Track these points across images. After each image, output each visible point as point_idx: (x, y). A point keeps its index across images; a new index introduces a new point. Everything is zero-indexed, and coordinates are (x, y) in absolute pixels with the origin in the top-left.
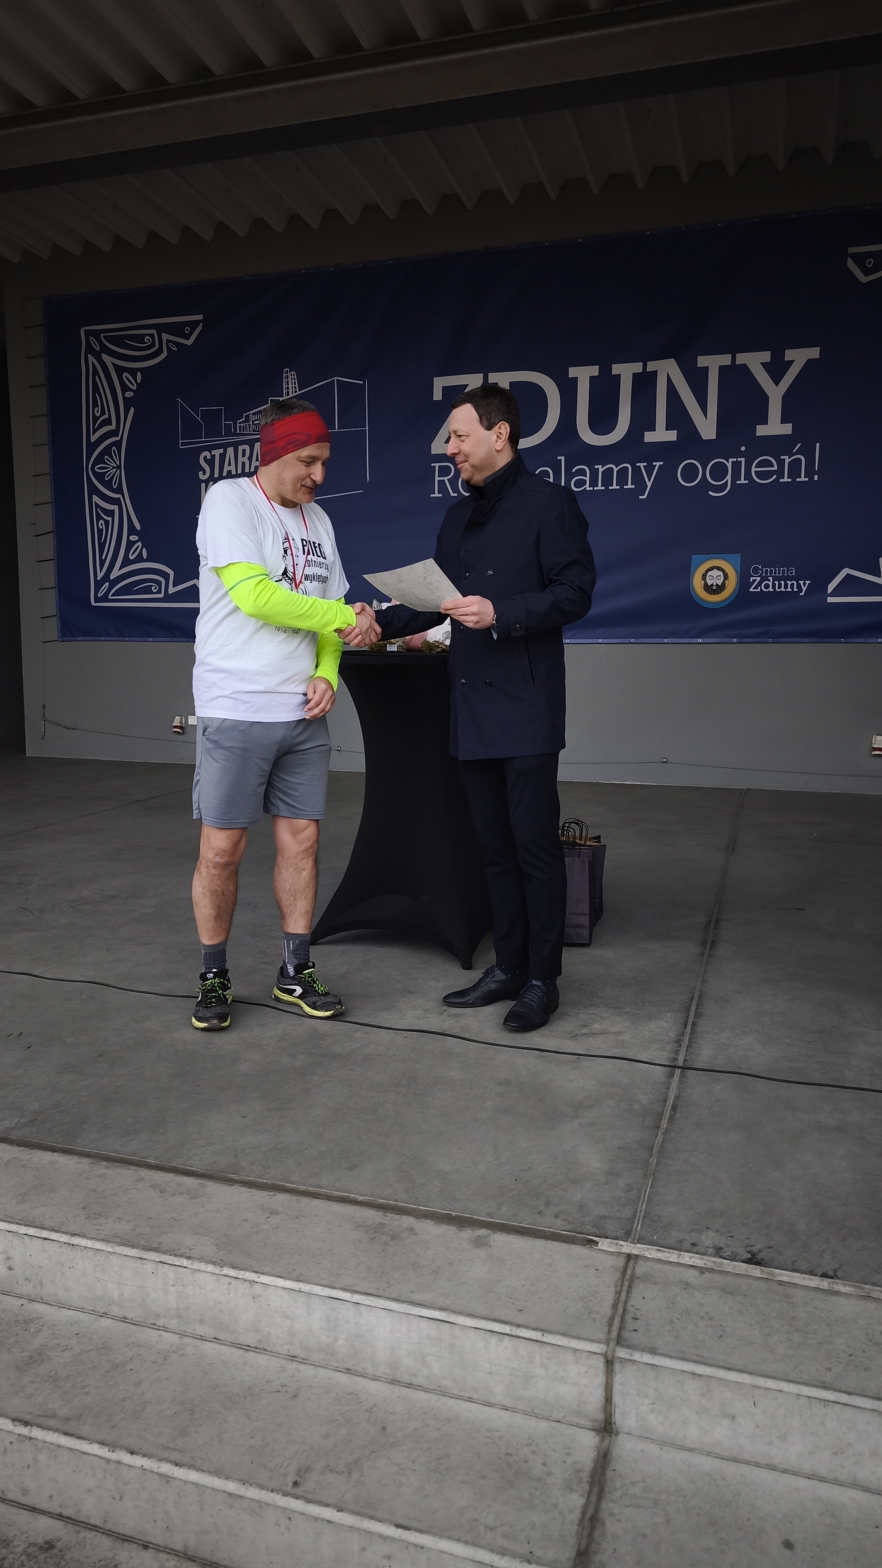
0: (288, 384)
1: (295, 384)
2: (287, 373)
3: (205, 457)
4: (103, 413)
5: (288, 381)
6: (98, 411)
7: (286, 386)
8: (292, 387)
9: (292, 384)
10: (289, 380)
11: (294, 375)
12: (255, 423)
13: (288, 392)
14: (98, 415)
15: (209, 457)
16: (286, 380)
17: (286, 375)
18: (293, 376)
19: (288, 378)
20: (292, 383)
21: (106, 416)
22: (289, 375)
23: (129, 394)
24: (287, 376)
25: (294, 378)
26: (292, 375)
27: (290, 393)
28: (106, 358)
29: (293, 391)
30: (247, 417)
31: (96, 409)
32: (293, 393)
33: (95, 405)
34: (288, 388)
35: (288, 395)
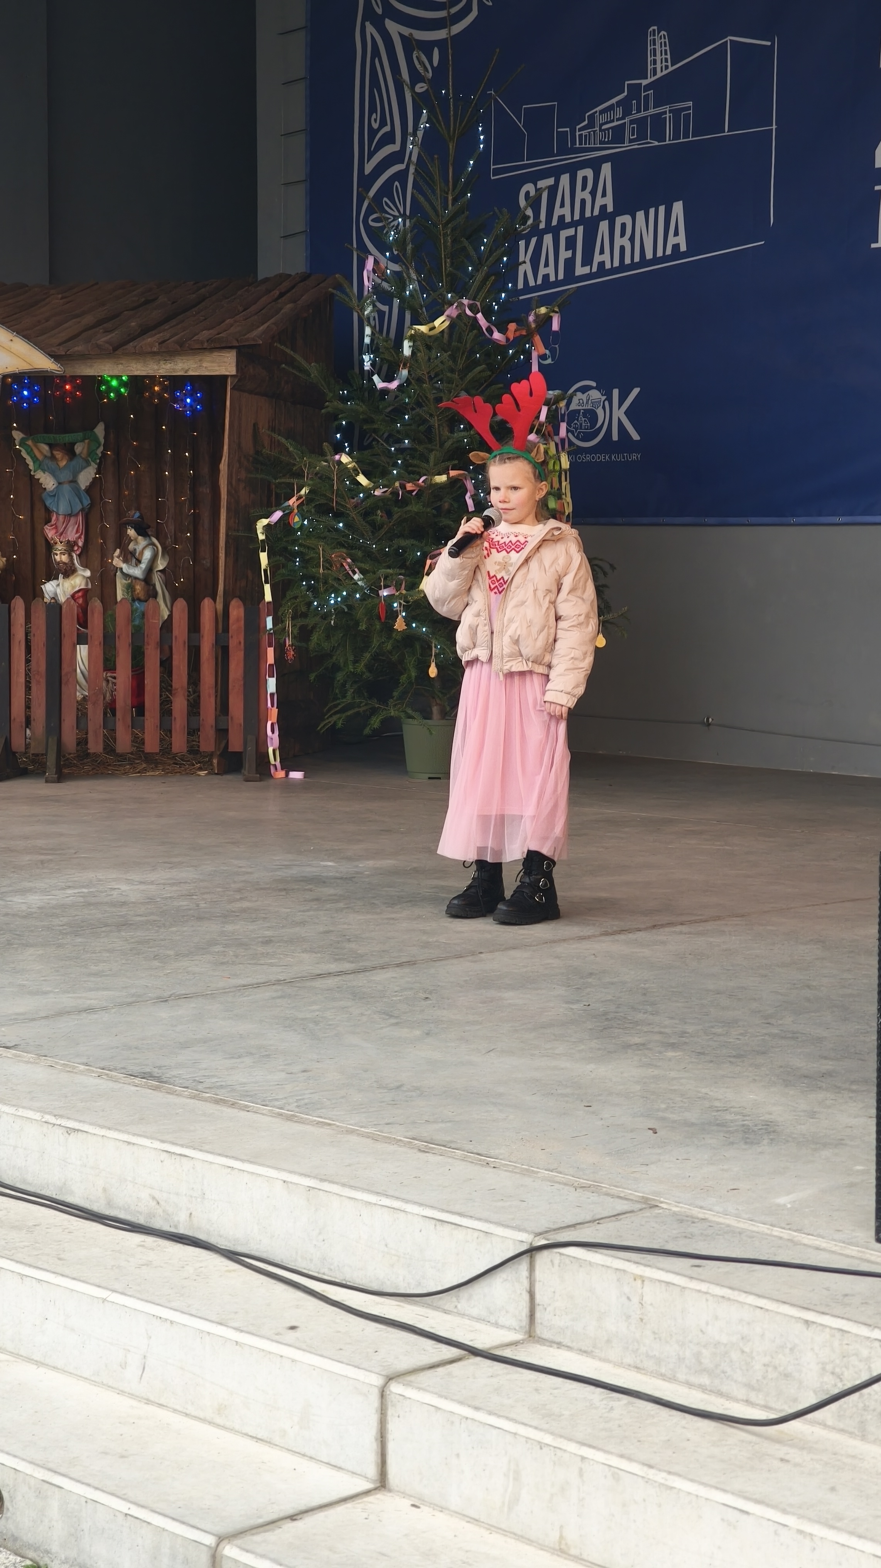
0: (655, 55)
1: (666, 54)
2: (654, 35)
3: (528, 193)
4: (383, 123)
5: (655, 50)
6: (375, 120)
7: (652, 58)
8: (662, 59)
9: (661, 55)
10: (657, 47)
11: (665, 38)
12: (604, 127)
13: (655, 70)
14: (375, 126)
15: (532, 193)
16: (652, 47)
17: (652, 37)
18: (663, 40)
19: (654, 44)
20: (661, 51)
21: (387, 129)
22: (656, 37)
23: (420, 88)
24: (654, 40)
25: (665, 43)
26: (661, 36)
27: (659, 70)
28: (393, 28)
29: (662, 67)
30: (592, 117)
31: (374, 116)
32: (662, 71)
33: (373, 110)
34: (655, 62)
35: (655, 74)
